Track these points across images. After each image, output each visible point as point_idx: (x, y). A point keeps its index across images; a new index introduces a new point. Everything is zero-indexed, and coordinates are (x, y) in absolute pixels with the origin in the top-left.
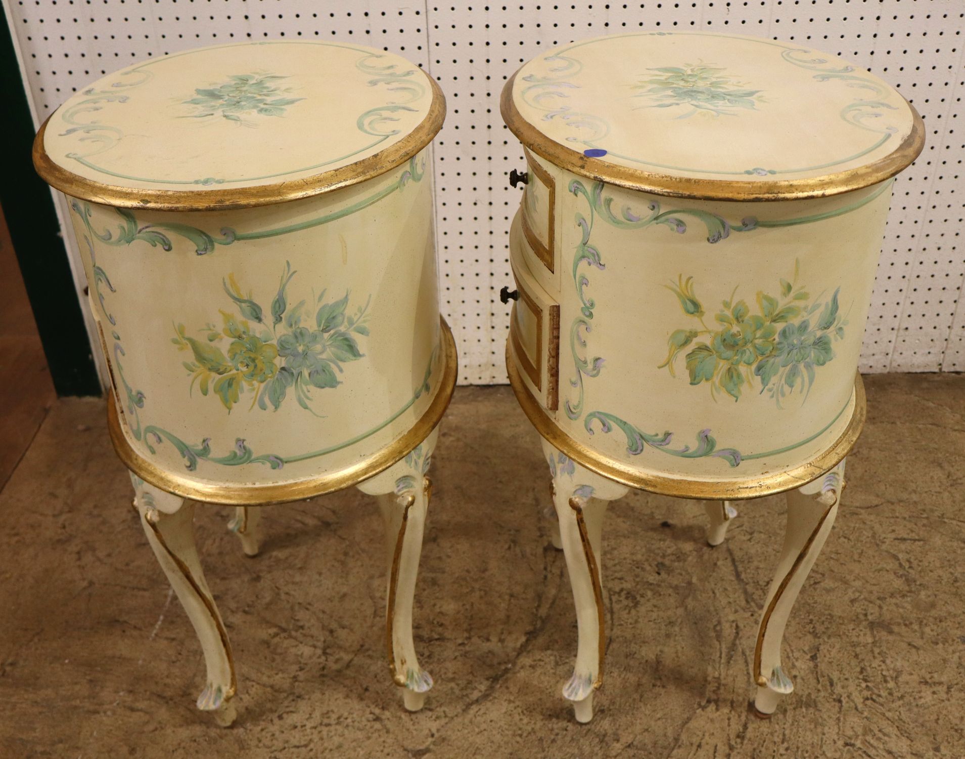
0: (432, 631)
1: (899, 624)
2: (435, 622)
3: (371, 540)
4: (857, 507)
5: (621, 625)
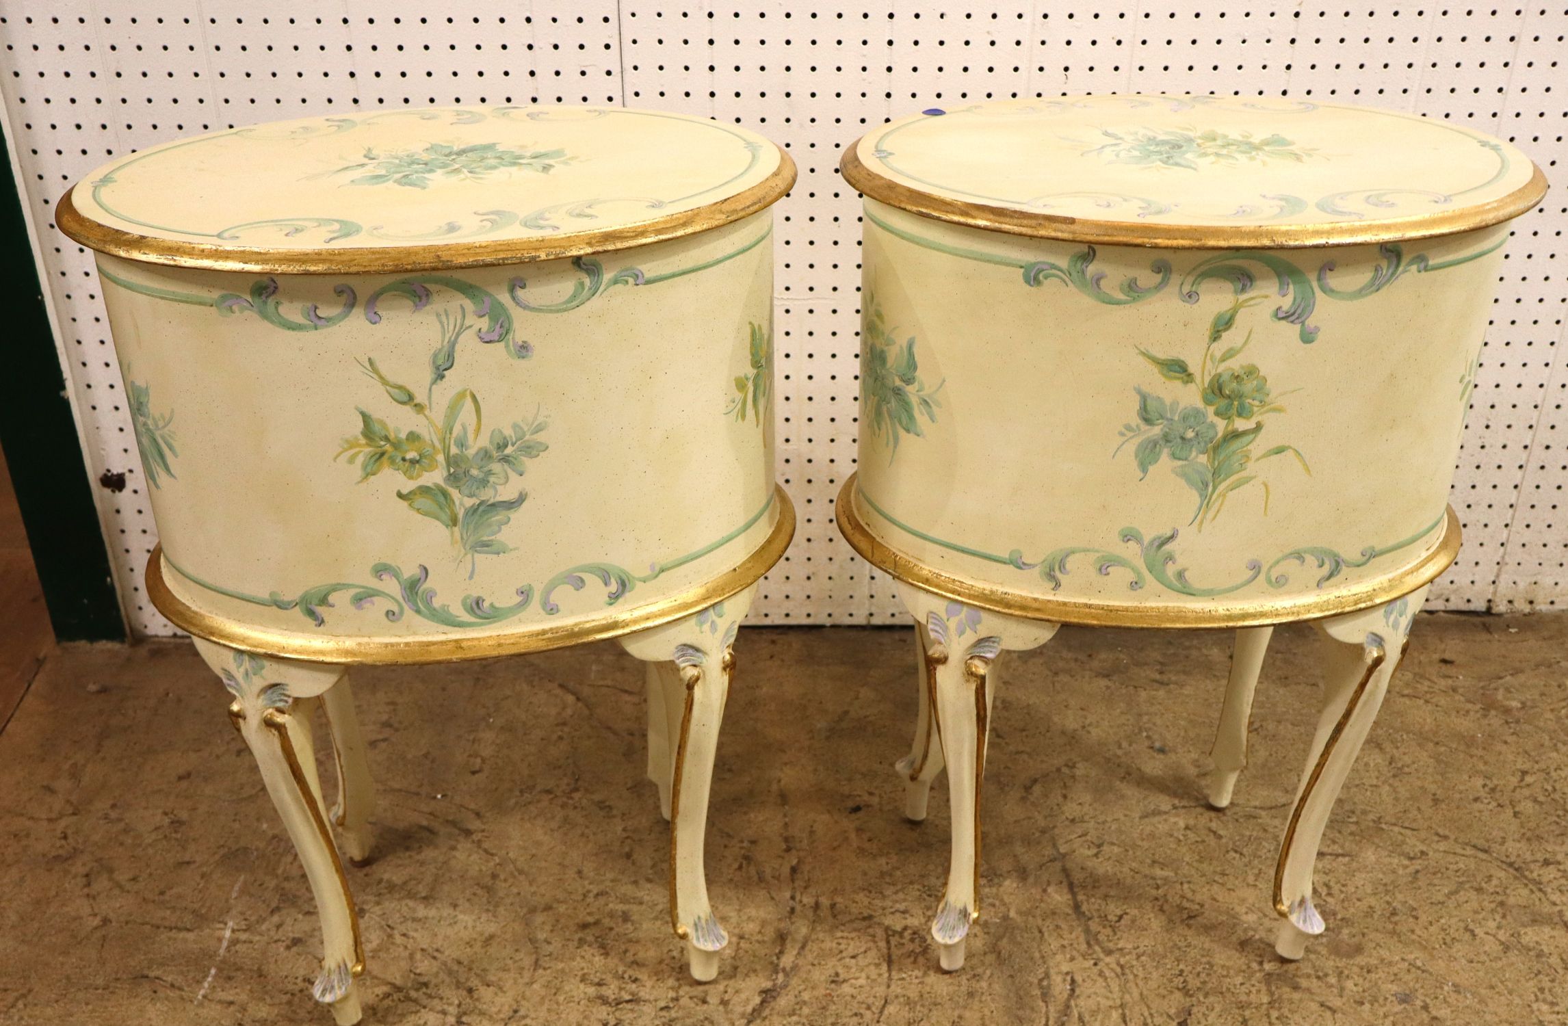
0: (621, 989)
1: (1309, 976)
2: (626, 976)
3: (533, 856)
4: (1255, 807)
5: (903, 979)
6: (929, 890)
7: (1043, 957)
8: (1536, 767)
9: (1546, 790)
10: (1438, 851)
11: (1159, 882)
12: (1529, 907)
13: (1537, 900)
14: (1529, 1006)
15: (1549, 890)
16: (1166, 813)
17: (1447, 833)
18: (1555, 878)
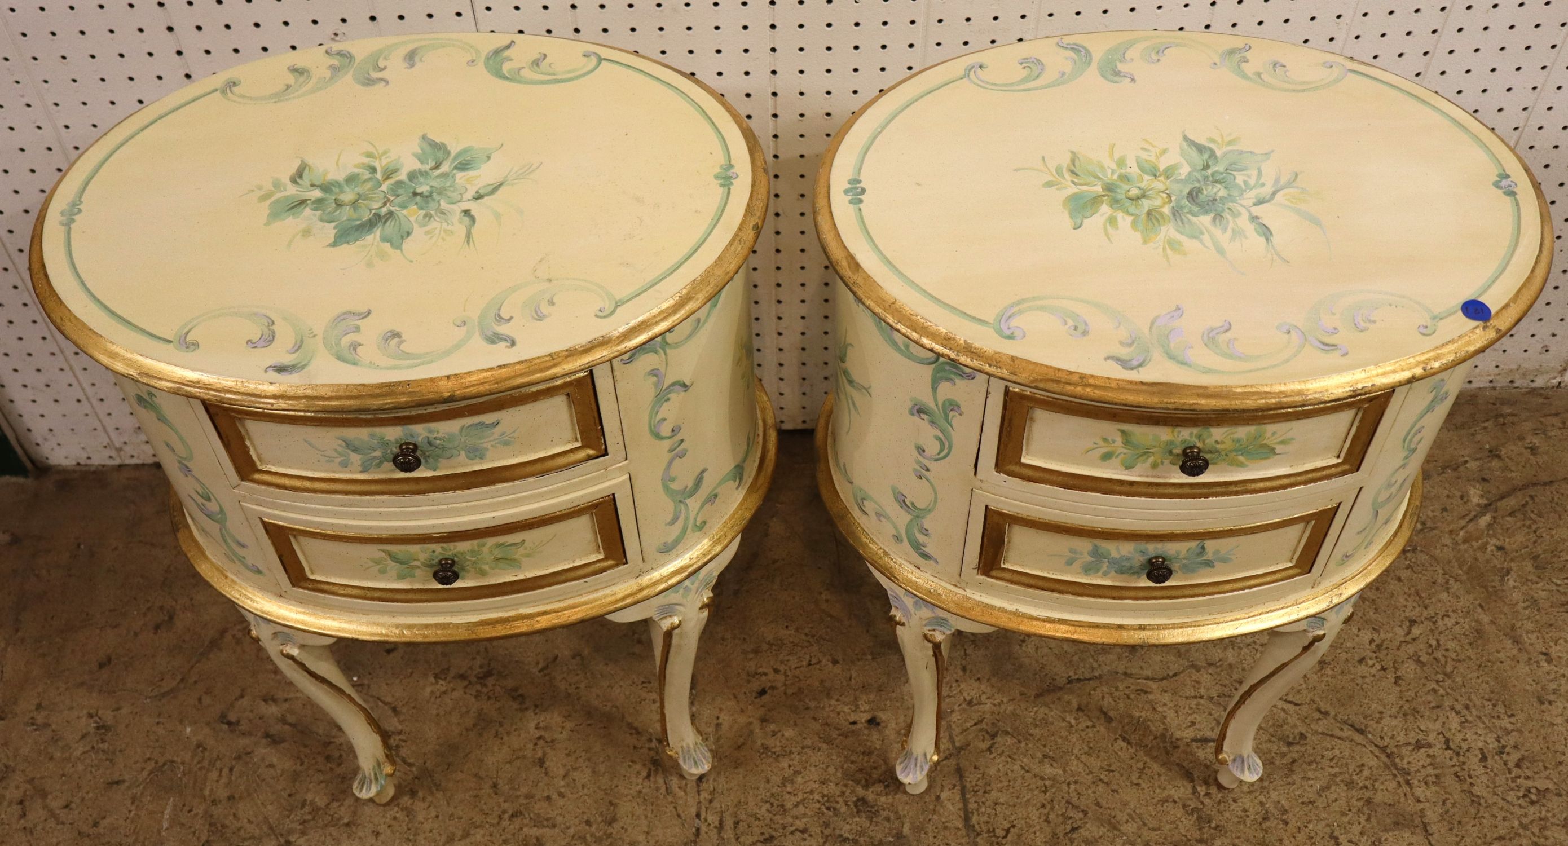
6: (828, 801)
8: (1425, 613)
9: (1431, 646)
10: (1316, 732)
11: (1047, 783)
12: (1394, 805)
13: (1402, 795)
16: (1061, 689)
17: (1329, 708)
18: (1423, 767)
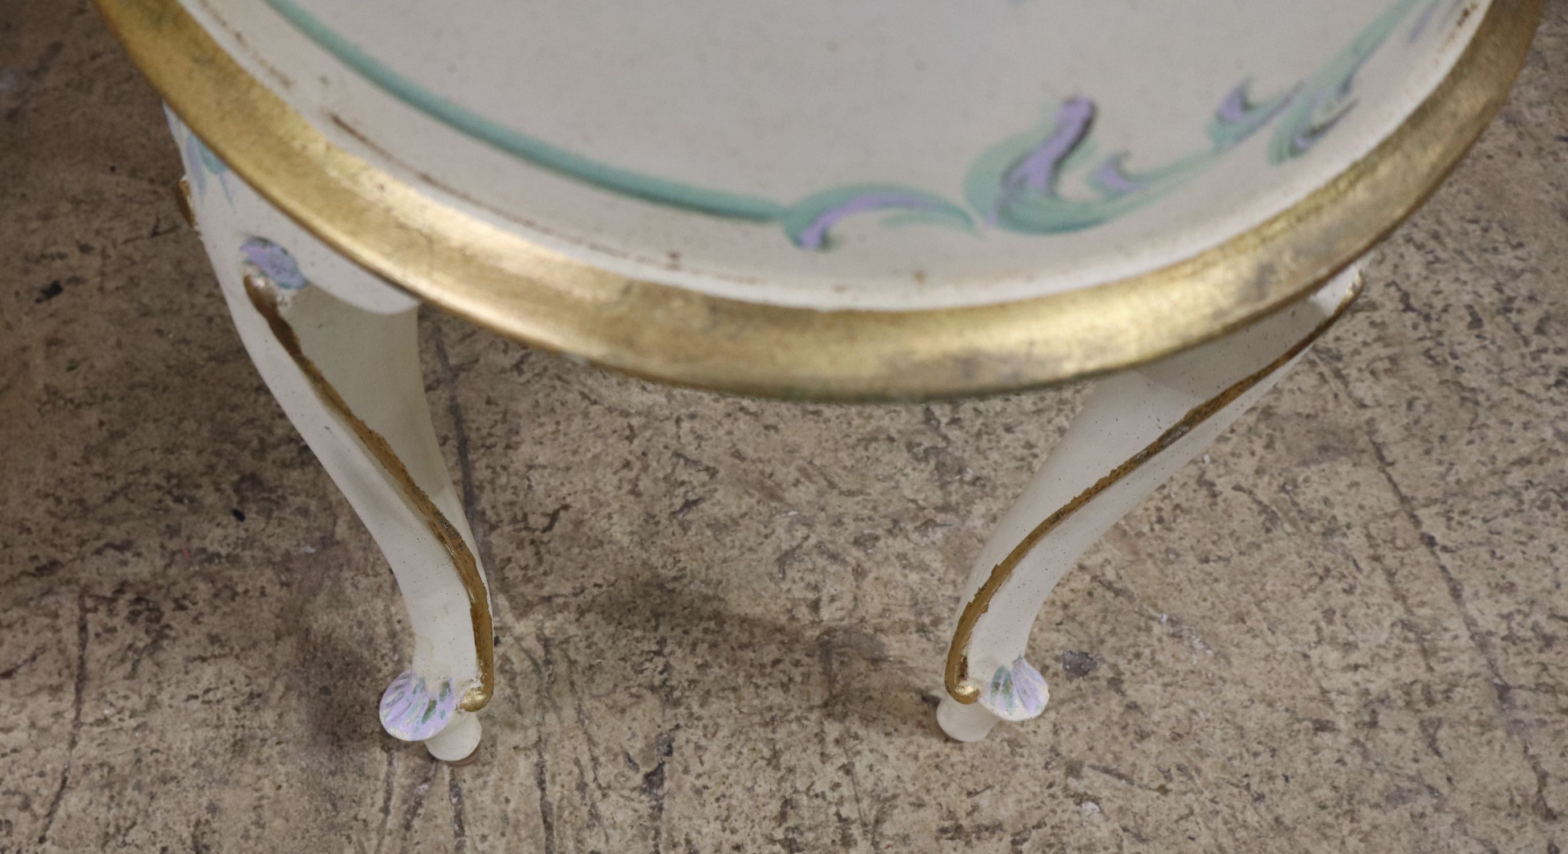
7: (393, 635)
14: (1306, 656)
15: (1353, 373)
